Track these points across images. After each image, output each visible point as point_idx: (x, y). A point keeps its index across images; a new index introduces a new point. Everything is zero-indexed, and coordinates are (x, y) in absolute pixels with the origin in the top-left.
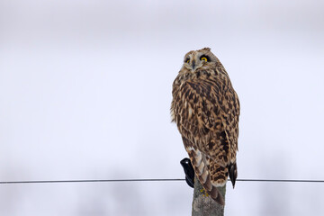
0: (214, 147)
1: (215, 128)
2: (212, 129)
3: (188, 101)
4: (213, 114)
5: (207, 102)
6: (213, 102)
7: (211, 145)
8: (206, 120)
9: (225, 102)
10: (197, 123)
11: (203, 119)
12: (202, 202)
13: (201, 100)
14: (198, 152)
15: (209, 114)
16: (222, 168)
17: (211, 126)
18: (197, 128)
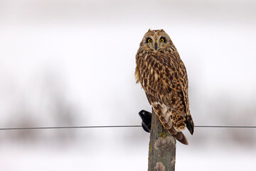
0: (176, 102)
1: (177, 89)
2: (175, 89)
3: (154, 69)
4: (174, 78)
5: (169, 69)
6: (173, 69)
7: (174, 101)
8: (170, 83)
9: (180, 70)
10: (162, 85)
11: (167, 82)
12: (161, 143)
13: (164, 67)
14: (163, 105)
15: (171, 78)
16: (182, 118)
17: (174, 87)
18: (162, 89)
